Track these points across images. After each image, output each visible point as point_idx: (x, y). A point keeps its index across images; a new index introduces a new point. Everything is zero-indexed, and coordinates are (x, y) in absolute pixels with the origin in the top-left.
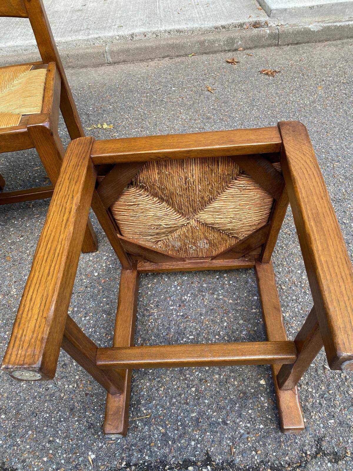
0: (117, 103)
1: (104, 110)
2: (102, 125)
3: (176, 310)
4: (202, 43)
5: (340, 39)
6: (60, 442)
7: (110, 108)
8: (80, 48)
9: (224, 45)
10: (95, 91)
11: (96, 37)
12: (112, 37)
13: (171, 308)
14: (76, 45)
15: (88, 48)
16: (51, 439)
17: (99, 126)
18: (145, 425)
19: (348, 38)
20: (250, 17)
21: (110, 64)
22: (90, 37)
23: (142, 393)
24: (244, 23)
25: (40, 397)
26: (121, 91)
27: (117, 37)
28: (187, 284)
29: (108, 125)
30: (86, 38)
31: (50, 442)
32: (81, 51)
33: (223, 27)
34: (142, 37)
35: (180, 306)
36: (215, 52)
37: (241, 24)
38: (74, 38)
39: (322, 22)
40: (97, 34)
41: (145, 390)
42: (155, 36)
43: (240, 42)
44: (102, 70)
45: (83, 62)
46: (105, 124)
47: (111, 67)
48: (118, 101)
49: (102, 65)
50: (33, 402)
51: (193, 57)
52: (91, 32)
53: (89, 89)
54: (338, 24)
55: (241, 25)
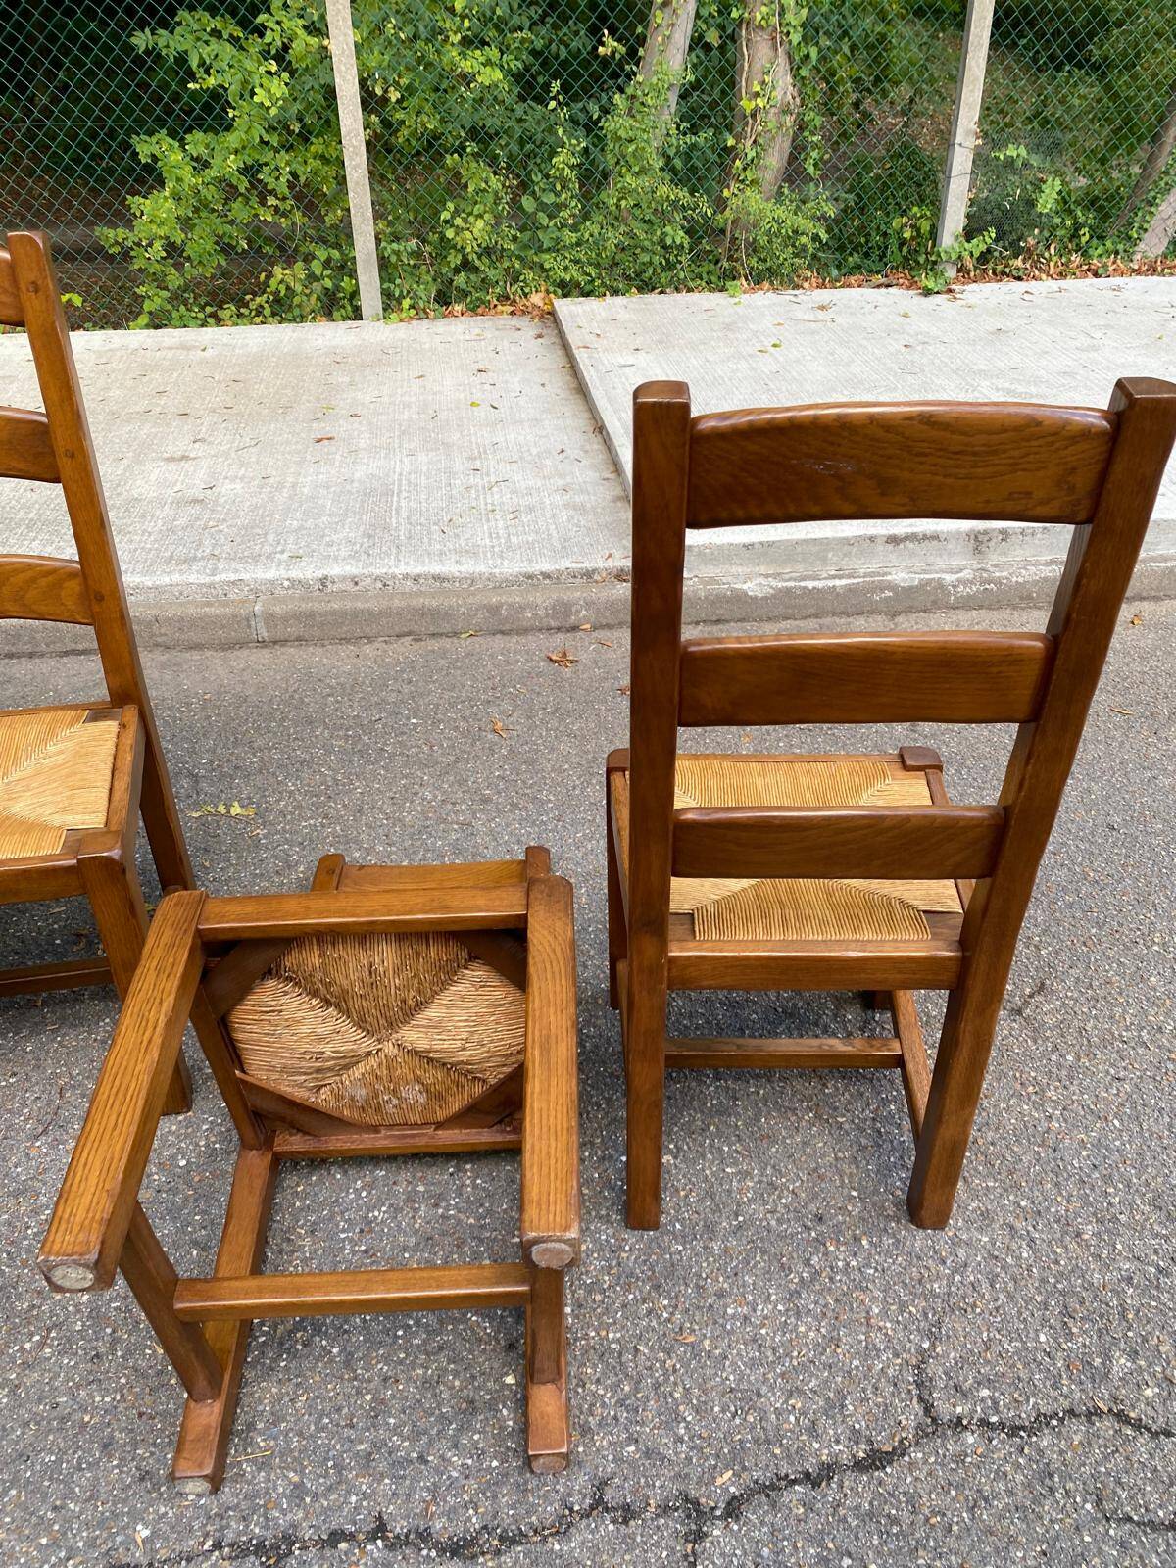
0: (270, 750)
1: (237, 768)
2: (228, 807)
3: (351, 1240)
4: (494, 610)
5: (817, 616)
6: (78, 1509)
7: (251, 763)
8: (189, 602)
9: (547, 615)
10: (218, 715)
11: (232, 579)
12: (272, 582)
13: (343, 1236)
14: (181, 594)
15: (209, 604)
16: (58, 1503)
17: (221, 808)
18: (259, 1470)
19: (834, 614)
20: (610, 555)
21: (263, 643)
22: (217, 579)
23: (260, 1408)
24: (594, 571)
25: (38, 1423)
26: (283, 720)
27: (286, 584)
28: (384, 1186)
29: (242, 806)
30: (207, 580)
31: (55, 1509)
32: (192, 611)
33: (546, 576)
34: (350, 587)
35: (361, 1231)
36: (524, 631)
37: (588, 571)
38: (177, 578)
39: (776, 576)
40: (236, 571)
41: (266, 1401)
42: (379, 585)
43: (584, 612)
44: (241, 659)
45: (194, 636)
46: (236, 803)
47: (265, 651)
48: (274, 744)
49: (242, 644)
50: (23, 1434)
51: (470, 640)
52: (220, 566)
53: (203, 708)
54: (810, 584)
55: (588, 575)
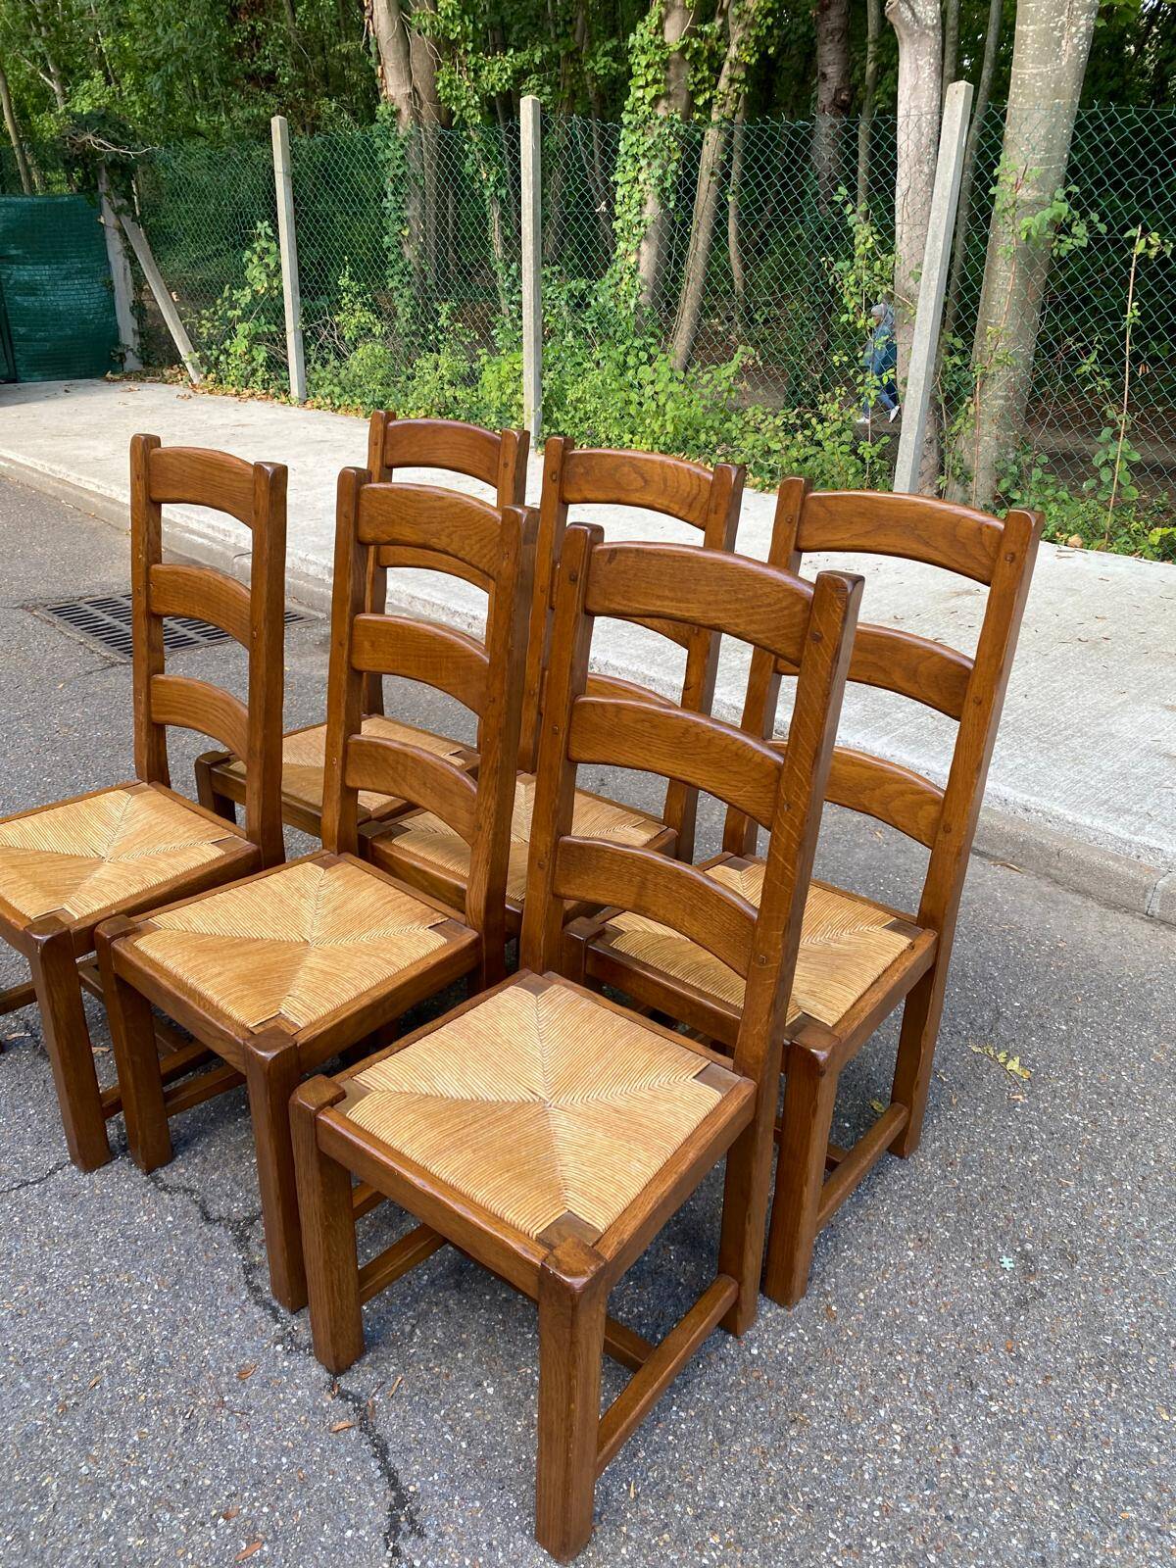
0: (1085, 1025)
1: (1042, 1026)
2: (1009, 1057)
3: (835, 1546)
7: (1059, 1029)
8: (1100, 850)
10: (1059, 968)
11: (1151, 846)
13: (831, 1535)
14: (1095, 839)
15: (1116, 859)
16: (495, 1543)
17: (1002, 1057)
21: (1150, 918)
22: (1137, 839)
26: (1118, 1003)
29: (1021, 1064)
30: (1127, 836)
31: (490, 1545)
32: (1096, 859)
35: (849, 1547)
38: (1098, 823)
40: (1161, 838)
44: (1117, 922)
45: (1086, 882)
46: (1017, 1059)
47: (1147, 928)
48: (1092, 1022)
49: (1128, 910)
50: (513, 1466)
52: (1148, 828)
53: (1051, 954)
